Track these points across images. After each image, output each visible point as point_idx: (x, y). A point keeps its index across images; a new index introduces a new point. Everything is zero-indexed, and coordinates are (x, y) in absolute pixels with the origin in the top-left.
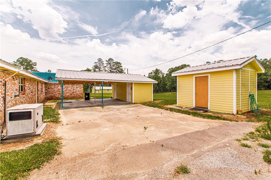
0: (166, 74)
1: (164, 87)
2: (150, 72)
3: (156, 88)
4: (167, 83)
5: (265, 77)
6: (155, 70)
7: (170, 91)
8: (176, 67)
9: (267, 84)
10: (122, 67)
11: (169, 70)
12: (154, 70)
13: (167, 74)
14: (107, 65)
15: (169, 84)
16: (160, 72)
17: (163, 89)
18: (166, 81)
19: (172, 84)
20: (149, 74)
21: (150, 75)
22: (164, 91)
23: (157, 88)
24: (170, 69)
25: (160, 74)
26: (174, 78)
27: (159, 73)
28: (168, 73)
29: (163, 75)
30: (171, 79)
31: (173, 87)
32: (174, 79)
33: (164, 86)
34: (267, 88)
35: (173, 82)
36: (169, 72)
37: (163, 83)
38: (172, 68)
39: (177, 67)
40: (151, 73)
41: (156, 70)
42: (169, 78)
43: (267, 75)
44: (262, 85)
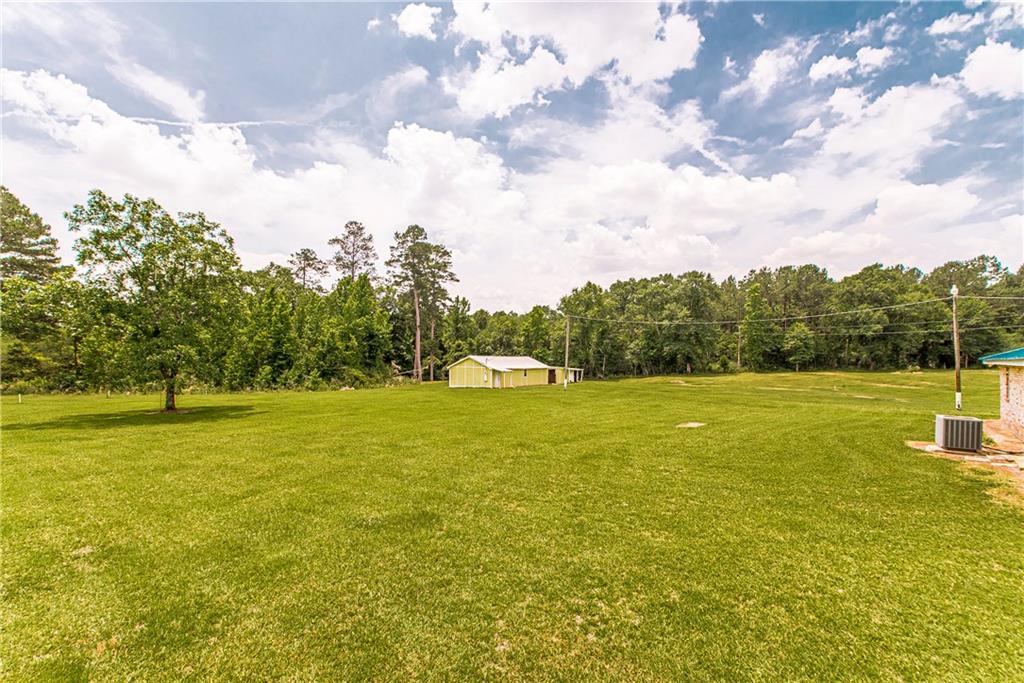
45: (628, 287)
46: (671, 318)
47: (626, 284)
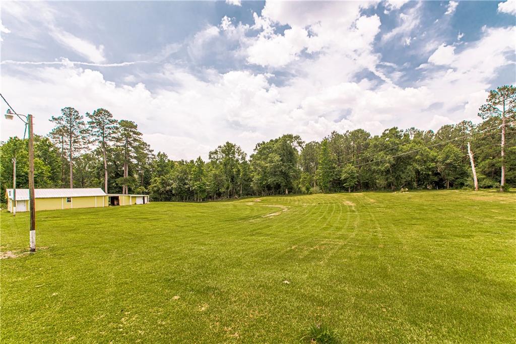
0: (251, 157)
1: (247, 185)
2: (213, 150)
3: (228, 188)
4: (253, 176)
5: (433, 165)
6: (225, 146)
7: (259, 195)
8: (272, 141)
9: (436, 179)
10: (140, 136)
11: (257, 148)
12: (222, 146)
13: (253, 154)
14: (92, 127)
15: (256, 177)
16: (237, 150)
17: (245, 189)
18: (251, 172)
19: (262, 179)
20: (210, 156)
21: (212, 157)
22: (247, 195)
23: (231, 186)
24: (259, 145)
25: (236, 155)
26: (266, 165)
27: (233, 153)
28: (255, 153)
29: (243, 158)
30: (262, 167)
31: (265, 186)
32: (267, 167)
33: (246, 183)
34: (436, 186)
35: (265, 173)
36: (257, 151)
37: (244, 175)
38: (264, 143)
39: (274, 139)
40: (216, 152)
41: (226, 144)
42: (257, 164)
43: (436, 160)
44: (428, 180)
46: (271, 162)
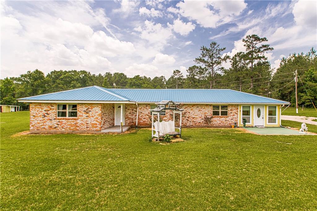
45: (59, 73)
47: (58, 72)
